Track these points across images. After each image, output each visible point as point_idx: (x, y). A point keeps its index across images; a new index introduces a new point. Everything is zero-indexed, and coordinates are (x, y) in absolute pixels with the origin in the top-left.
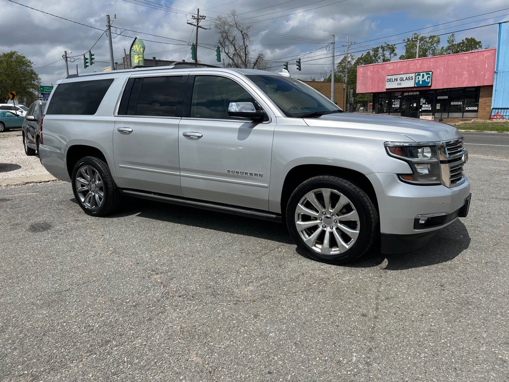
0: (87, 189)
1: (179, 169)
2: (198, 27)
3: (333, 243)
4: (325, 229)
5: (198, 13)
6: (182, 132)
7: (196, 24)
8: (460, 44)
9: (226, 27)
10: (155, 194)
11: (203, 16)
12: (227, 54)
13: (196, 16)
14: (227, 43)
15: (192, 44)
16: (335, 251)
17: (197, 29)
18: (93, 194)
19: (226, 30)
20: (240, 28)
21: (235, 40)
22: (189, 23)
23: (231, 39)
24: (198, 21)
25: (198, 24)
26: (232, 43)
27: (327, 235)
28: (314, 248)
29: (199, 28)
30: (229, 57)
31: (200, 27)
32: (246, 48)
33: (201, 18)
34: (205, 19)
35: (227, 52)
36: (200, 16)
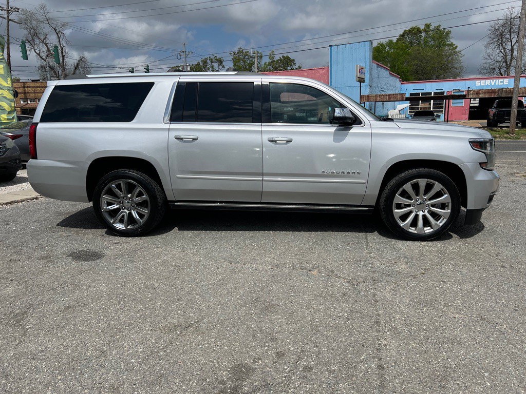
0: (118, 206)
1: (263, 174)
2: (9, 20)
3: (426, 223)
4: (418, 213)
5: (8, 3)
6: (266, 137)
7: (6, 16)
9: (34, 23)
10: (221, 202)
11: (16, 9)
12: (39, 54)
13: (5, 7)
14: (37, 41)
15: (21, 41)
16: (428, 230)
17: (8, 23)
18: (128, 212)
19: (34, 26)
20: (52, 25)
21: (46, 39)
23: (42, 38)
24: (8, 13)
25: (8, 17)
26: (43, 42)
27: (420, 218)
28: (410, 230)
29: (10, 22)
30: (41, 57)
31: (11, 20)
32: (62, 49)
33: (12, 10)
34: (18, 11)
35: (38, 52)
36: (11, 8)
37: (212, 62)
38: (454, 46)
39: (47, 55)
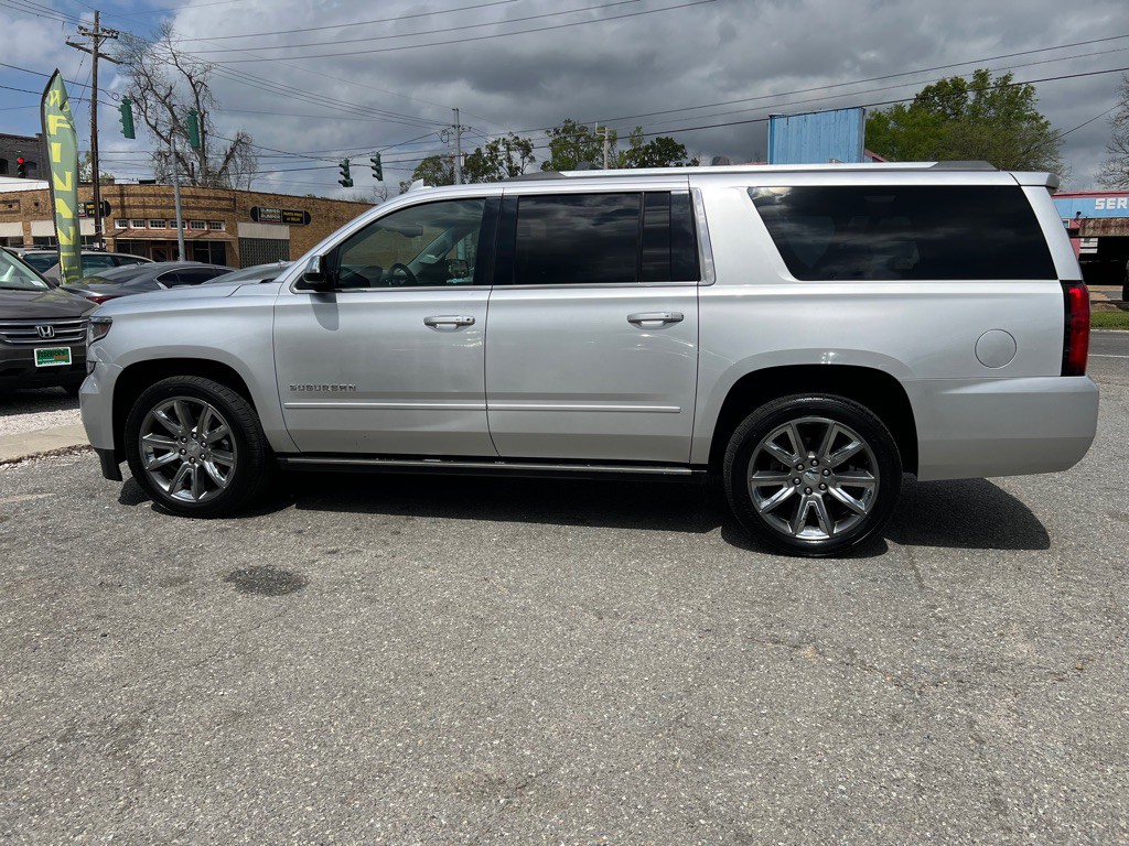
2: (98, 55)
5: (97, 20)
7: (91, 48)
8: (647, 148)
11: (112, 31)
12: (155, 128)
13: (91, 28)
14: (151, 100)
17: (96, 60)
19: (148, 69)
20: (184, 69)
21: (171, 96)
22: (73, 45)
23: (163, 93)
24: (97, 42)
25: (96, 48)
26: (163, 102)
29: (100, 59)
30: (158, 134)
31: (101, 55)
32: (202, 117)
33: (105, 34)
34: (116, 38)
35: (153, 123)
36: (104, 30)
37: (509, 149)
38: (1043, 121)
39: (172, 131)
